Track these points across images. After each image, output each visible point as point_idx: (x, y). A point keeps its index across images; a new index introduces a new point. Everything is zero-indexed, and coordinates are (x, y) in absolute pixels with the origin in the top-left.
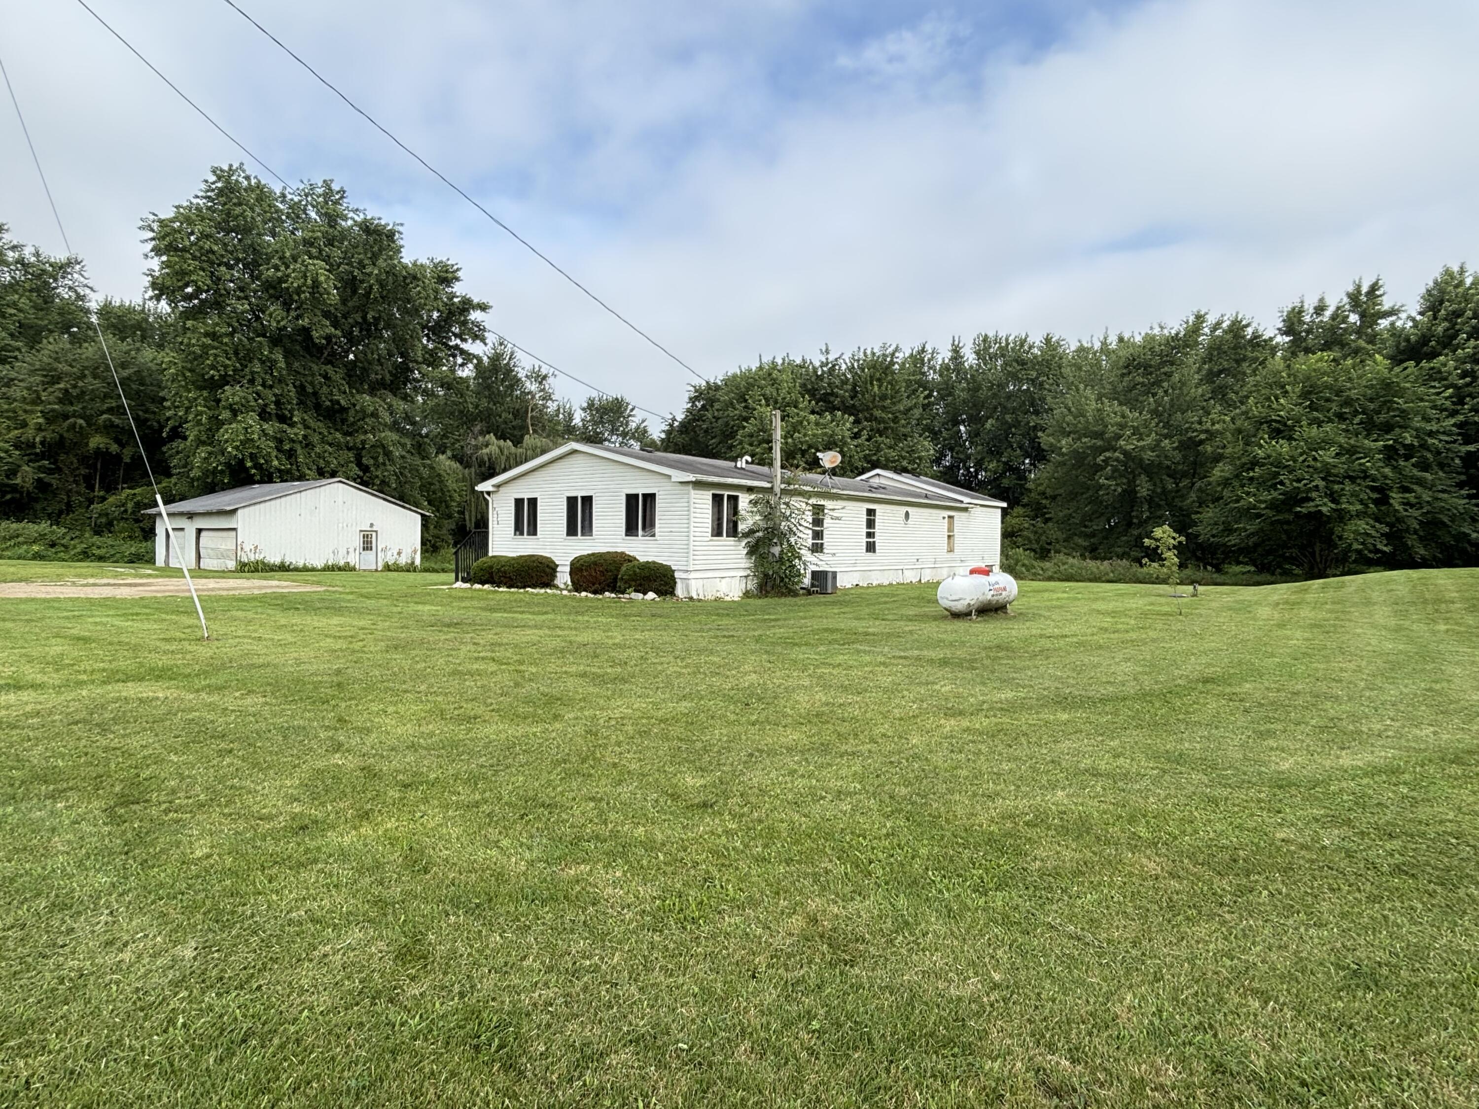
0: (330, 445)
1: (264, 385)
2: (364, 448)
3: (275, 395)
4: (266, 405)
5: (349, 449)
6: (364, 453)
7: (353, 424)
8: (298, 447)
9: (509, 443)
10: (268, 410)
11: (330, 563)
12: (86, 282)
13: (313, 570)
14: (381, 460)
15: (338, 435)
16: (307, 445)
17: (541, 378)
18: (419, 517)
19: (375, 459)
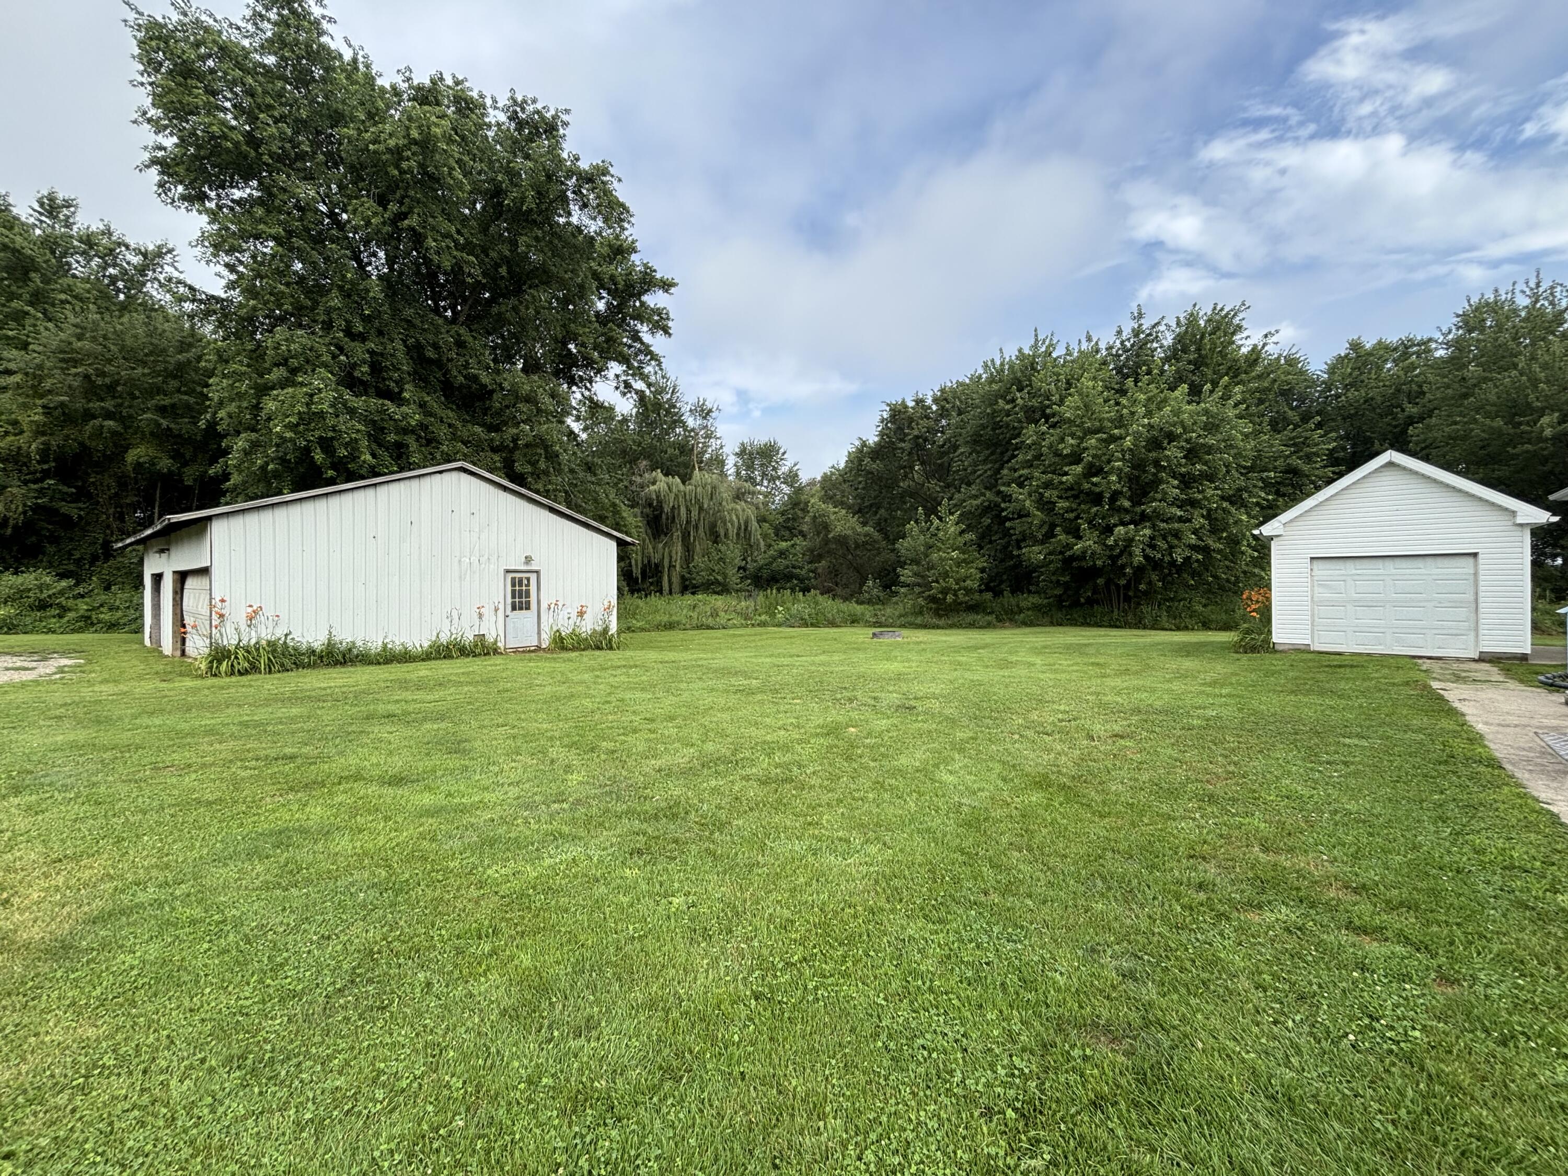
0: (465, 443)
1: (349, 333)
2: (516, 447)
3: (372, 353)
4: (354, 366)
5: (494, 450)
6: (517, 455)
7: (499, 413)
8: (411, 441)
9: (677, 479)
10: (357, 374)
11: (444, 639)
12: (182, 277)
13: (405, 657)
14: (542, 465)
15: (478, 429)
16: (429, 442)
17: (704, 412)
18: (614, 545)
19: (534, 464)
